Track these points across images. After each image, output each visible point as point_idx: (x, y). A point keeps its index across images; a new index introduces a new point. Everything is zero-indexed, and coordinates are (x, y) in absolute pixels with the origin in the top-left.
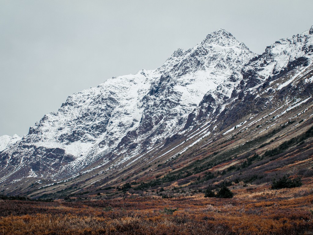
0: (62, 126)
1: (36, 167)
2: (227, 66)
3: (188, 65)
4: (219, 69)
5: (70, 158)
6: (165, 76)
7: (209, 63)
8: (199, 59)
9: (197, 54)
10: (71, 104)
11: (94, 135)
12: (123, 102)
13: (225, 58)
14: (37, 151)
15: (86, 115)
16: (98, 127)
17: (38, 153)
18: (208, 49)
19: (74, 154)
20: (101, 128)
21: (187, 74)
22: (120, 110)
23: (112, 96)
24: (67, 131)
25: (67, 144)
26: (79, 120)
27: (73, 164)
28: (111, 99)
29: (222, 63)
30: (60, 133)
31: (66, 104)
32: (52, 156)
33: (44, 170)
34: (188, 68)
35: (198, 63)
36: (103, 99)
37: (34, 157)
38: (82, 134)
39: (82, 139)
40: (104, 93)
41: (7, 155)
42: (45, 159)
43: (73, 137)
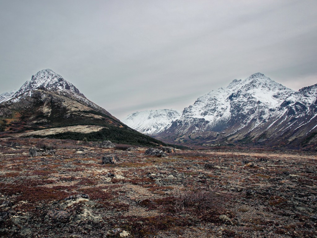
0: (200, 110)
1: (197, 125)
2: (265, 86)
3: (250, 86)
4: (263, 88)
5: (208, 122)
6: (239, 91)
7: (259, 86)
8: (254, 84)
9: (253, 82)
10: (200, 101)
11: (212, 113)
12: (219, 100)
13: (264, 84)
14: (195, 120)
15: (208, 105)
16: (213, 110)
17: (196, 120)
18: (257, 80)
19: (208, 120)
20: (214, 110)
21: (250, 90)
22: (219, 103)
23: (215, 98)
24: (202, 111)
25: (204, 116)
26: (205, 107)
27: (210, 124)
28: (215, 99)
29: (264, 86)
30: (201, 112)
31: (198, 101)
32: (202, 121)
33: (200, 127)
34: (250, 88)
35: (254, 86)
36: (212, 99)
37: (194, 122)
38: (208, 112)
39: (208, 114)
40: (212, 97)
41: (182, 121)
42: (199, 122)
43: (205, 114)
